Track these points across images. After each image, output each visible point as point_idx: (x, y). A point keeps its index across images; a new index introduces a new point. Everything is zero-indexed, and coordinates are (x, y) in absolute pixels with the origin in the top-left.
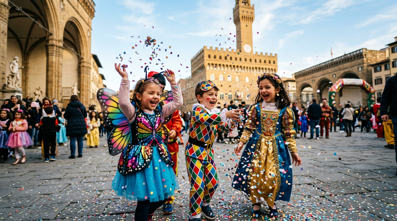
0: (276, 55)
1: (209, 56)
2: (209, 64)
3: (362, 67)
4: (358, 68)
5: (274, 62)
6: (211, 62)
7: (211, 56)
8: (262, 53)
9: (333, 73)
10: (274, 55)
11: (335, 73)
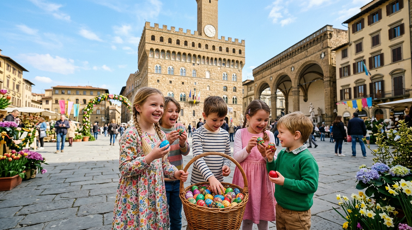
0: (243, 41)
1: (153, 38)
2: (152, 50)
3: (324, 53)
4: (321, 55)
5: (240, 52)
6: (155, 47)
7: (156, 38)
8: (224, 37)
9: (291, 66)
10: (240, 41)
11: (293, 65)
